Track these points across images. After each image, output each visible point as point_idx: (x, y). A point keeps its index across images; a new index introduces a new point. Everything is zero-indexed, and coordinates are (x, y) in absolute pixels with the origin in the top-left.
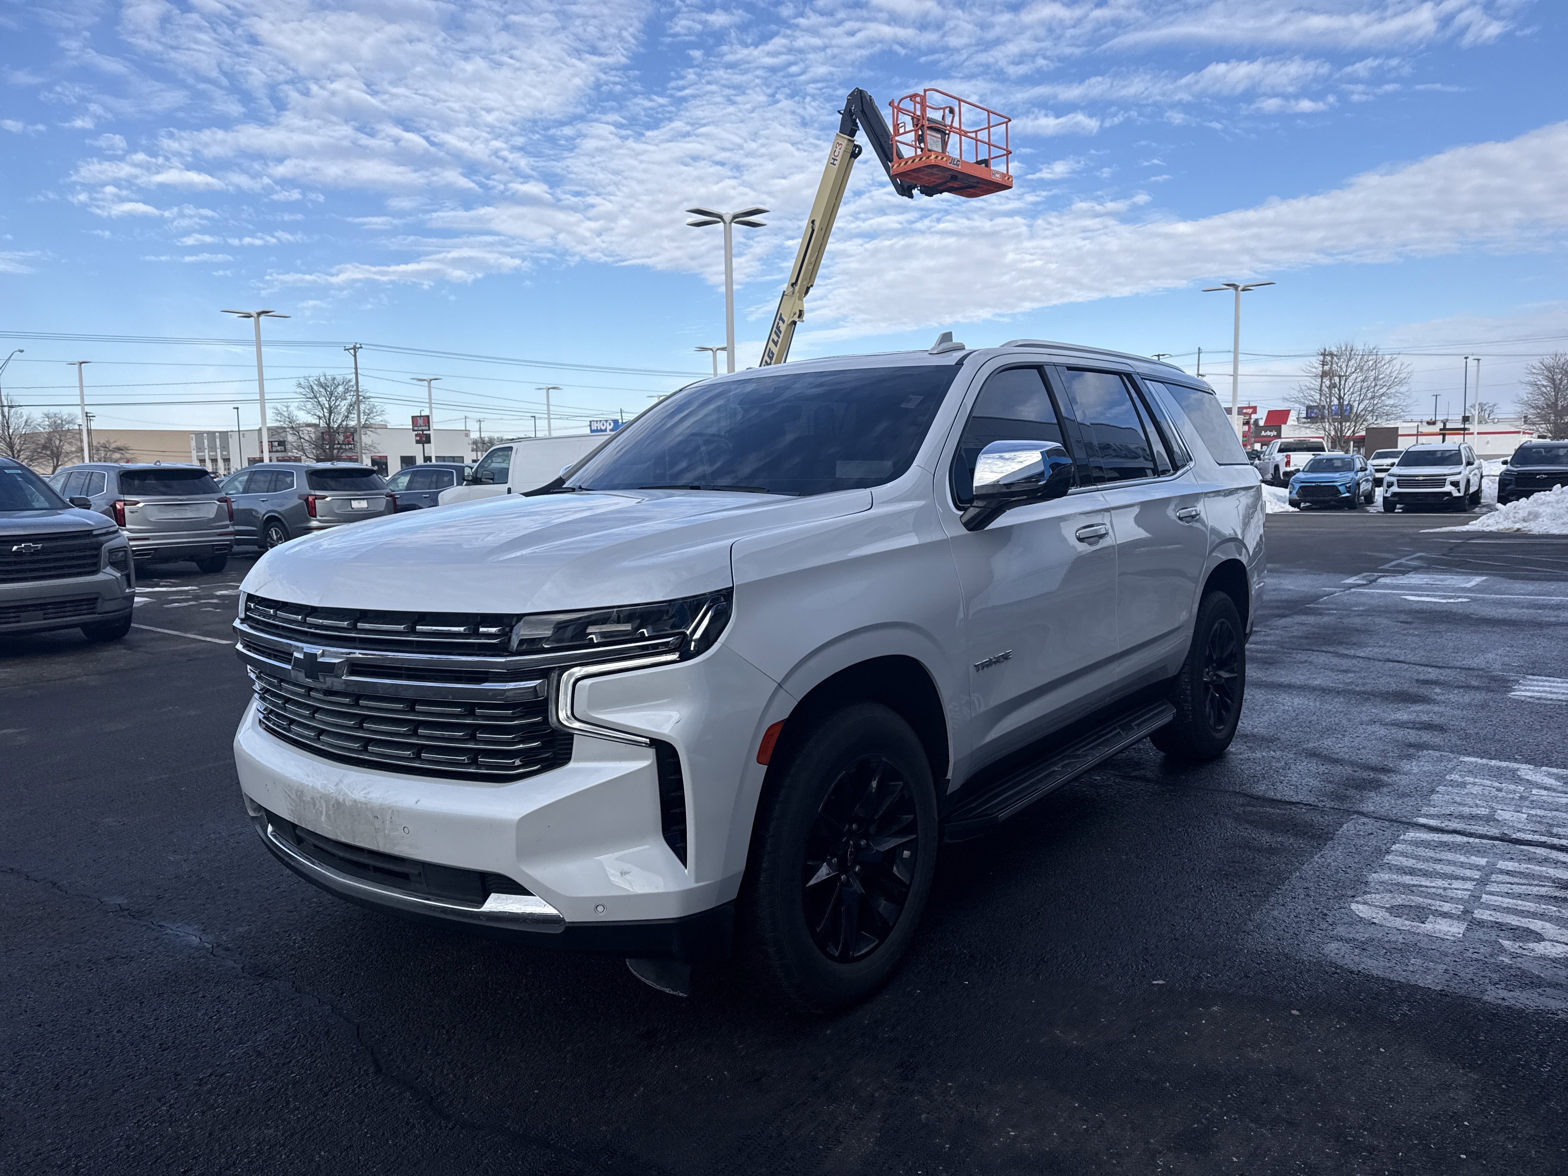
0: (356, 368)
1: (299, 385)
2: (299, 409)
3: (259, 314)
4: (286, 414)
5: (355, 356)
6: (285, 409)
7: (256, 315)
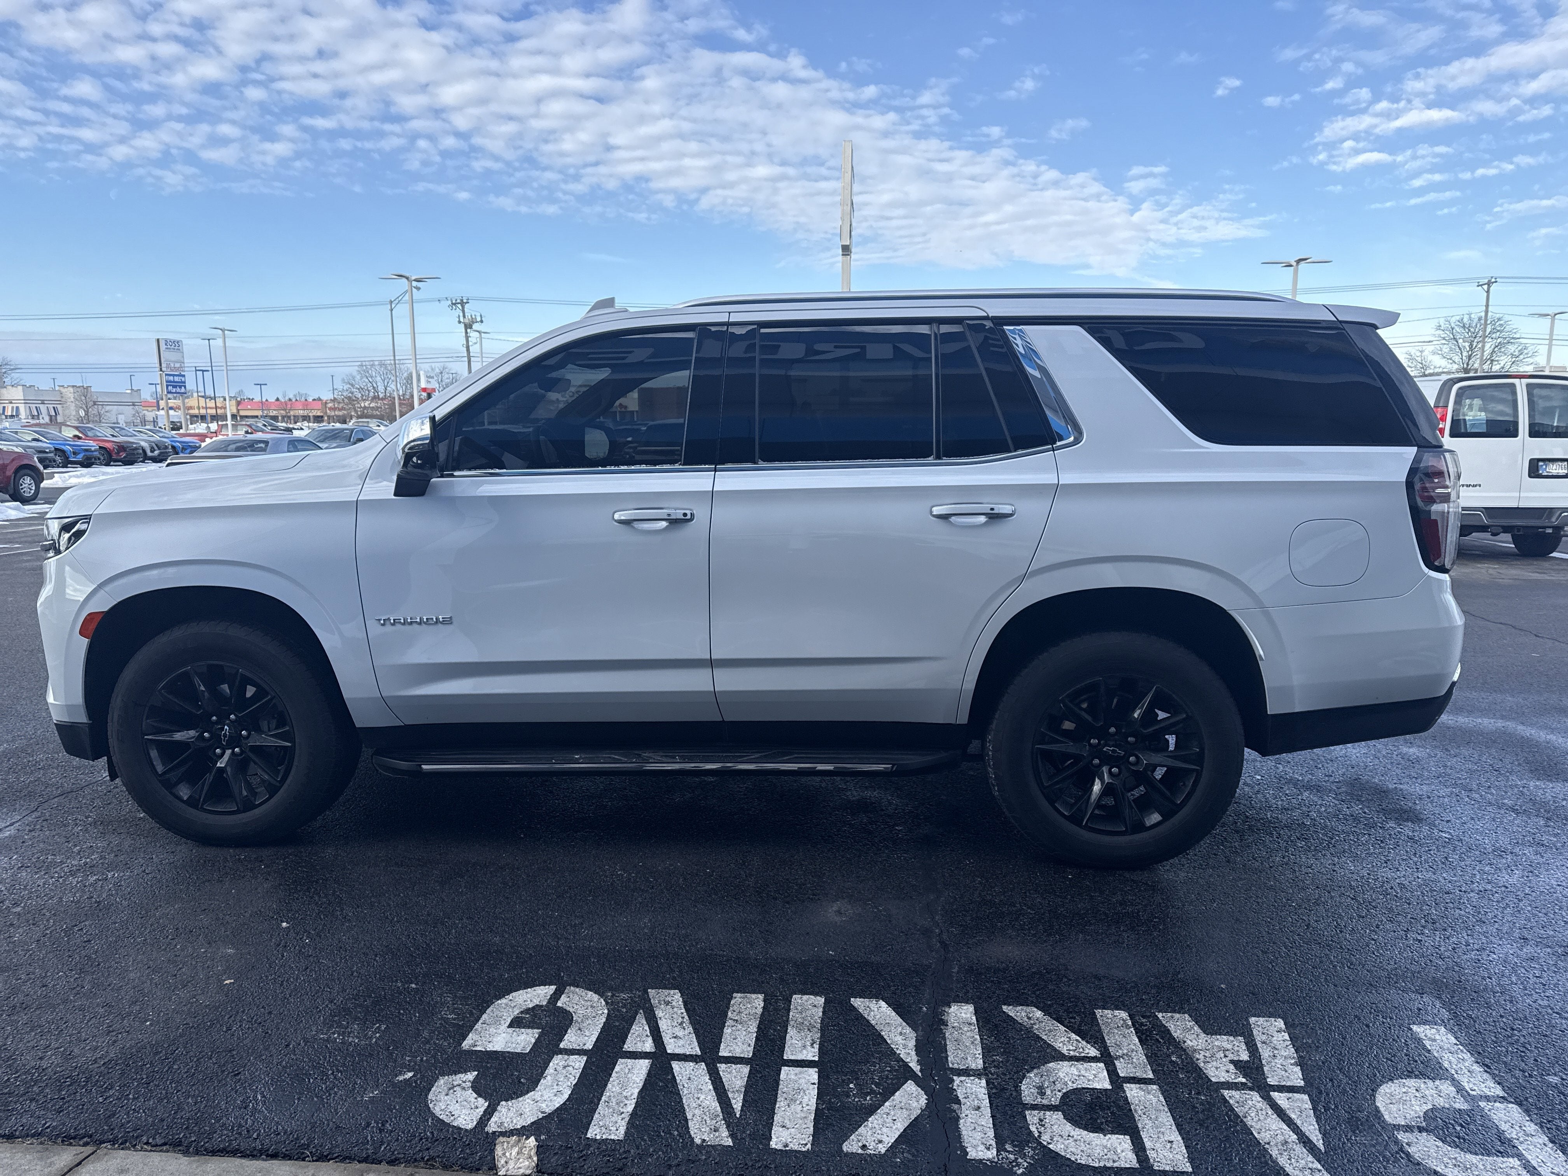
0: (1487, 306)
1: (1439, 327)
2: (1434, 353)
3: (1299, 261)
4: (1419, 359)
5: (1488, 292)
6: (1419, 354)
7: (1294, 264)
